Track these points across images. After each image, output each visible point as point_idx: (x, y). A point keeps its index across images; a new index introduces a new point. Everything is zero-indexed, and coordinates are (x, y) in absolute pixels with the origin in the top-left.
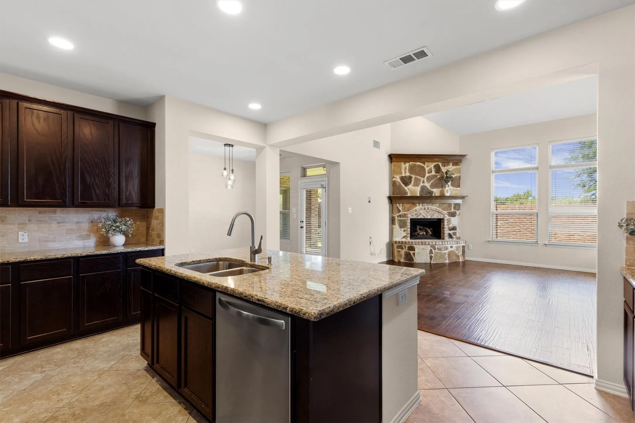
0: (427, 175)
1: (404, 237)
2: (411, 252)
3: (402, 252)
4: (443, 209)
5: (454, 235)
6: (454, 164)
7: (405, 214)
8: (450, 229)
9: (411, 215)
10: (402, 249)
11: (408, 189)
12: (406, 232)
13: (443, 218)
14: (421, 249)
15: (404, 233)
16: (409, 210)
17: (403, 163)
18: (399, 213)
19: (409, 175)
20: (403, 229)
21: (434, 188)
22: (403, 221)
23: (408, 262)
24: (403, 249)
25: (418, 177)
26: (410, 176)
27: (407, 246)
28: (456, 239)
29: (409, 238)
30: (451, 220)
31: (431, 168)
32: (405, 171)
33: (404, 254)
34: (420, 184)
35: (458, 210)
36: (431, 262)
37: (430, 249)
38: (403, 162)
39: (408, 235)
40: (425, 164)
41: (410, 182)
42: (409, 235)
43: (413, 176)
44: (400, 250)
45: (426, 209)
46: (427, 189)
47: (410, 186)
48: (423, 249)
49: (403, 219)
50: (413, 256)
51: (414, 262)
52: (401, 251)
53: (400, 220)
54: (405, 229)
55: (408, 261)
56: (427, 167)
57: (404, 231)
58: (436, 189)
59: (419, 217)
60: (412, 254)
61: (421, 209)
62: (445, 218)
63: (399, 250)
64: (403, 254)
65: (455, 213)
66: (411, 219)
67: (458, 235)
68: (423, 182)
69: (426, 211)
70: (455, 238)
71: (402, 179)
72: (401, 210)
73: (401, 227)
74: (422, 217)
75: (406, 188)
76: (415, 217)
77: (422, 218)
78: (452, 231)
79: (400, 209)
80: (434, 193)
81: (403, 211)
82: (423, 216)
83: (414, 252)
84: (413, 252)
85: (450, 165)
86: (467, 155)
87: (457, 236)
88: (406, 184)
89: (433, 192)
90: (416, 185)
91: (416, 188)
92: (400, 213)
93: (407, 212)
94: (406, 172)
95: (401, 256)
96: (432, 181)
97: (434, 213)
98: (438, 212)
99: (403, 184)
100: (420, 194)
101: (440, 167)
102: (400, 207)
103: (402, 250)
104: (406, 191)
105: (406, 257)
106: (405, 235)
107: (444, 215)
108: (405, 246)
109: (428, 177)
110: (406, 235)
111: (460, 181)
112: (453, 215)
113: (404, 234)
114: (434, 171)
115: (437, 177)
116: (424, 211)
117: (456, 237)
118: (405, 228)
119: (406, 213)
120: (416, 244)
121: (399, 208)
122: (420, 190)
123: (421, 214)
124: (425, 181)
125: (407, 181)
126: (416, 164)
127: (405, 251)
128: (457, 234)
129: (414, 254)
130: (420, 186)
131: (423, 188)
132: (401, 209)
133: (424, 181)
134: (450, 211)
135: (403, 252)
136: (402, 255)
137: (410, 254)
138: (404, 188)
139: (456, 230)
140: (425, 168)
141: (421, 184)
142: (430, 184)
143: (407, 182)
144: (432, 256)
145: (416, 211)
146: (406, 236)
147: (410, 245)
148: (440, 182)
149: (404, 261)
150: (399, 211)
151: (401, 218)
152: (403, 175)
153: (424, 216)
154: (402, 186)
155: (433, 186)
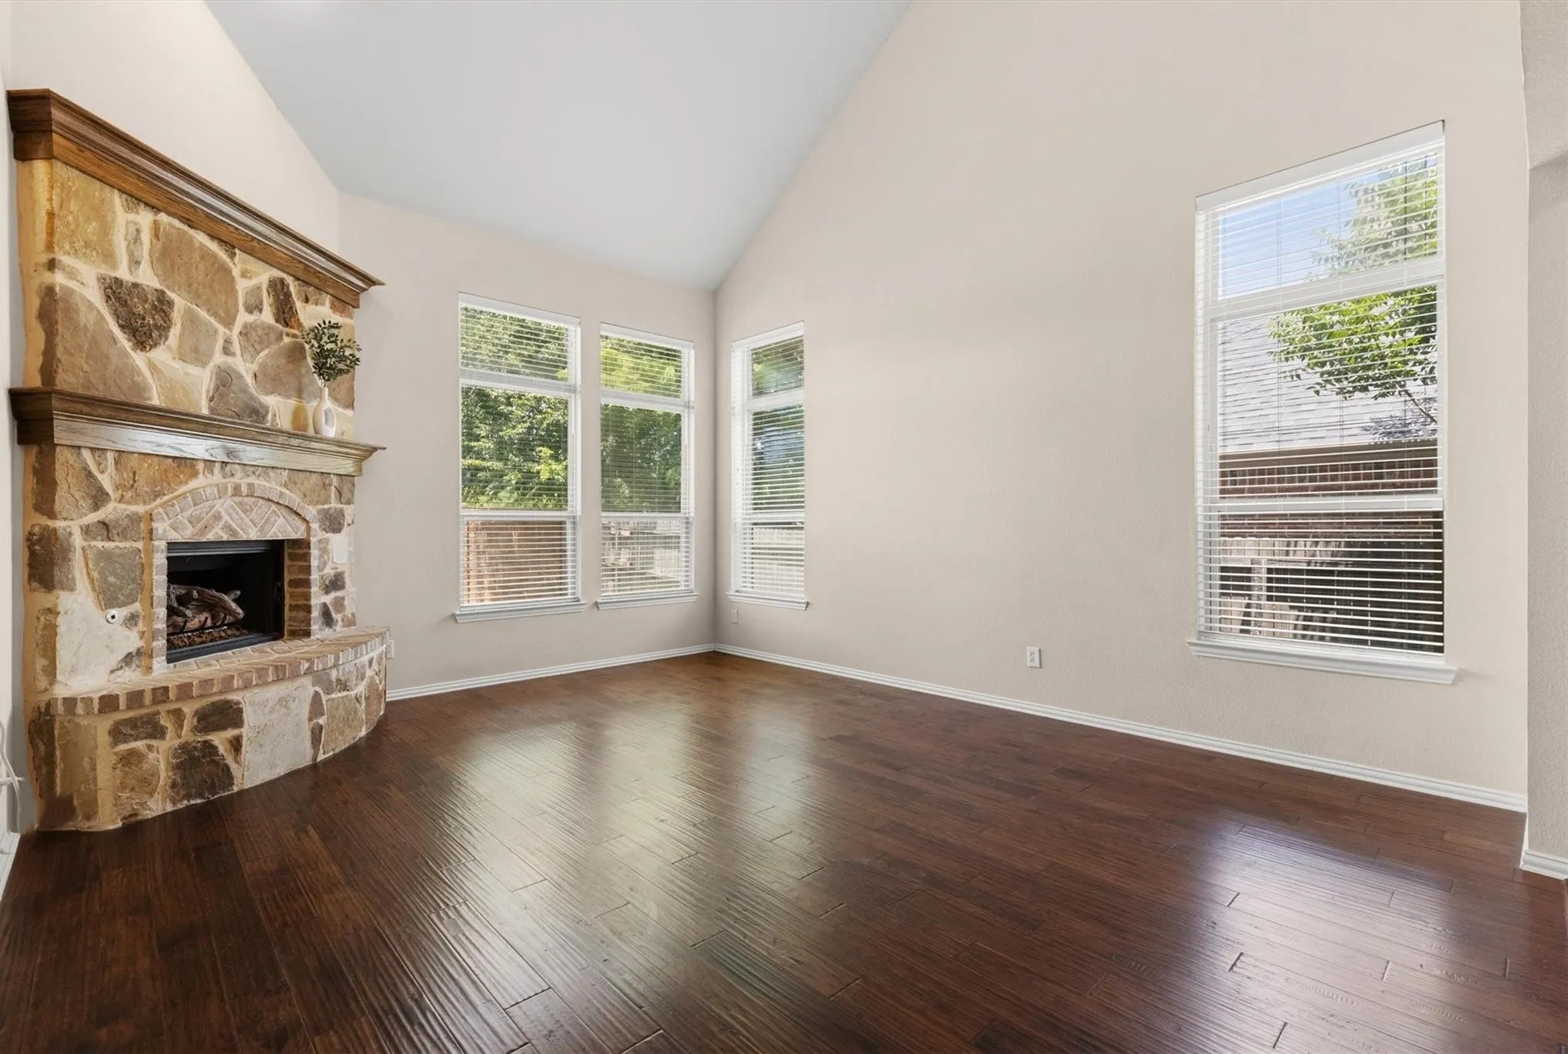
0: (243, 318)
1: (128, 659)
2: (219, 739)
3: (151, 756)
4: (305, 496)
5: (338, 611)
6: (337, 303)
7: (135, 519)
8: (327, 587)
9: (171, 526)
10: (151, 736)
11: (152, 367)
12: (141, 626)
13: (304, 536)
14: (271, 703)
15: (127, 632)
16: (157, 495)
17: (117, 200)
18: (96, 507)
19: (158, 286)
20: (120, 613)
21: (272, 393)
22: (121, 560)
23: (199, 801)
24: (158, 732)
25: (203, 314)
26: (163, 293)
27: (188, 709)
28: (344, 626)
29: (159, 664)
30: (329, 547)
31: (259, 288)
32: (131, 254)
33: (169, 763)
34: (211, 355)
35: (349, 502)
36: (315, 758)
37: (312, 693)
38: (122, 191)
39: (155, 644)
40: (233, 255)
41: (164, 329)
42: (161, 643)
43: (180, 302)
44: (139, 745)
45: (244, 489)
46: (244, 390)
47: (160, 354)
48: (283, 702)
49: (122, 545)
50: (230, 761)
51: (236, 789)
52: (150, 748)
53: (105, 556)
54: (136, 607)
55: (196, 798)
56: (244, 274)
57: (132, 620)
58: (279, 398)
59: (210, 537)
60: (221, 750)
61: (222, 491)
62: (313, 540)
63: (132, 753)
64: (162, 766)
65: (341, 513)
66: (172, 546)
67: (350, 607)
68: (226, 351)
69: (241, 504)
70: (340, 623)
71: (116, 293)
72: (111, 493)
73: (108, 598)
74: (221, 533)
75: (138, 358)
76: (187, 534)
77: (225, 538)
78: (333, 595)
79: (106, 481)
80: (269, 417)
81: (121, 500)
82: (228, 528)
83: (236, 732)
84: (231, 733)
85: (323, 304)
86: (383, 284)
87: (346, 613)
88: (144, 336)
89: (266, 409)
90: (196, 354)
91: (193, 370)
92: (104, 513)
93: (148, 507)
94: (138, 263)
95: (147, 783)
96: (262, 354)
97: (274, 512)
98: (287, 507)
99: (122, 327)
100: (212, 410)
101: (291, 296)
102: (102, 472)
103: (154, 743)
104: (140, 374)
105: (184, 778)
106: (133, 649)
107: (307, 522)
108: (178, 715)
109: (245, 326)
110: (140, 644)
111: (355, 382)
112: (334, 523)
113: (132, 641)
114: (271, 306)
115: (282, 339)
116: (230, 502)
117: (343, 620)
118: (133, 602)
119: (140, 509)
120: (247, 686)
121: (96, 479)
122: (212, 387)
123: (217, 517)
124: (236, 347)
125: (144, 318)
126: (191, 240)
127: (176, 743)
128: (346, 602)
129: (236, 744)
130: (212, 364)
131: (225, 380)
132: (108, 488)
133: (228, 342)
134: (326, 506)
135: (159, 756)
136: (155, 774)
137: (209, 748)
138: (127, 355)
139: (342, 587)
140: (233, 280)
141: (219, 358)
142: (254, 367)
143: (143, 326)
144: (321, 728)
145: (197, 499)
146: (139, 652)
147: (216, 699)
148: (291, 366)
149: (170, 808)
150: (99, 498)
151: (110, 545)
152: (123, 273)
153: (234, 532)
154: (114, 340)
155: (271, 380)
